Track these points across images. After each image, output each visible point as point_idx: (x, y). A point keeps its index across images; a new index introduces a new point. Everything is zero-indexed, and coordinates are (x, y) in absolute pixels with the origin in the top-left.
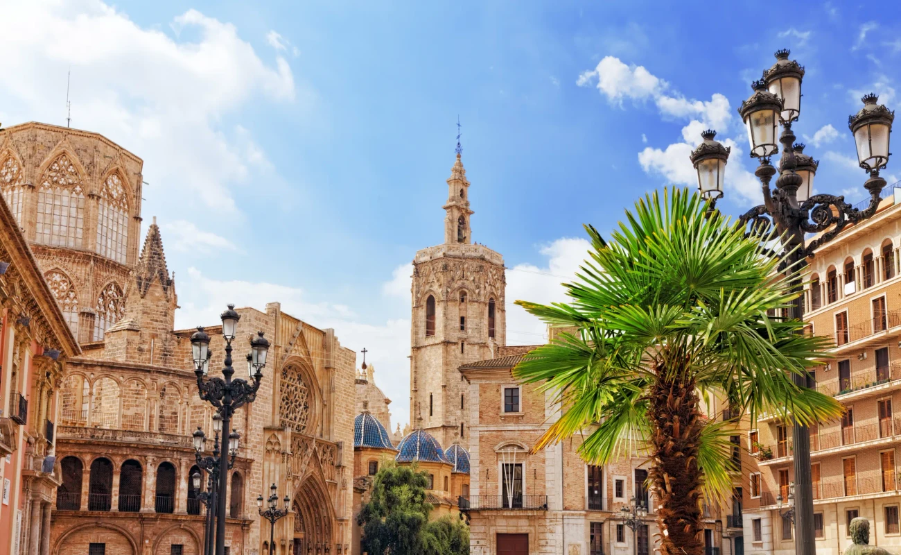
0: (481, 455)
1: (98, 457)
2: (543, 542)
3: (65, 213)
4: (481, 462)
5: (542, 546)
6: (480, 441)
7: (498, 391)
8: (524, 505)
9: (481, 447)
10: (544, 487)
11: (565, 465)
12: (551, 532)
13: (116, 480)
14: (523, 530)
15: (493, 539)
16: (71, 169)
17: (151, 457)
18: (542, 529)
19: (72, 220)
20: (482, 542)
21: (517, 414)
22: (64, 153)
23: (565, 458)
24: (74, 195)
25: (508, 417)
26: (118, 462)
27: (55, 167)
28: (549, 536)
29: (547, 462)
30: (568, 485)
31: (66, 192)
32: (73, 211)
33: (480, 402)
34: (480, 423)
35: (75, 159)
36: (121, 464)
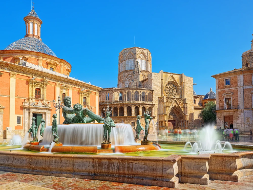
0: (219, 97)
1: (115, 107)
2: (237, 117)
3: (131, 63)
4: (219, 99)
5: (237, 118)
6: (219, 93)
7: (223, 80)
8: (232, 108)
9: (219, 95)
10: (238, 103)
11: (245, 97)
12: (240, 115)
13: (118, 111)
14: (231, 115)
15: (223, 117)
16: (132, 55)
17: (125, 106)
18: (237, 114)
19: (132, 64)
20: (220, 118)
21: (229, 85)
22: (130, 53)
23: (245, 95)
24: (133, 60)
25: (226, 86)
26: (119, 107)
27: (129, 55)
28: (239, 116)
29: (238, 97)
30: (246, 102)
31: (131, 59)
32: (133, 62)
33: (218, 84)
34: (219, 89)
35: (132, 53)
36: (119, 108)
